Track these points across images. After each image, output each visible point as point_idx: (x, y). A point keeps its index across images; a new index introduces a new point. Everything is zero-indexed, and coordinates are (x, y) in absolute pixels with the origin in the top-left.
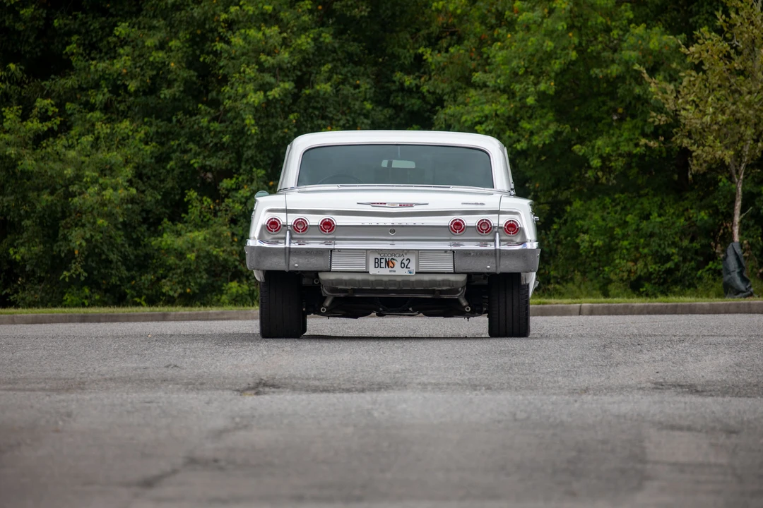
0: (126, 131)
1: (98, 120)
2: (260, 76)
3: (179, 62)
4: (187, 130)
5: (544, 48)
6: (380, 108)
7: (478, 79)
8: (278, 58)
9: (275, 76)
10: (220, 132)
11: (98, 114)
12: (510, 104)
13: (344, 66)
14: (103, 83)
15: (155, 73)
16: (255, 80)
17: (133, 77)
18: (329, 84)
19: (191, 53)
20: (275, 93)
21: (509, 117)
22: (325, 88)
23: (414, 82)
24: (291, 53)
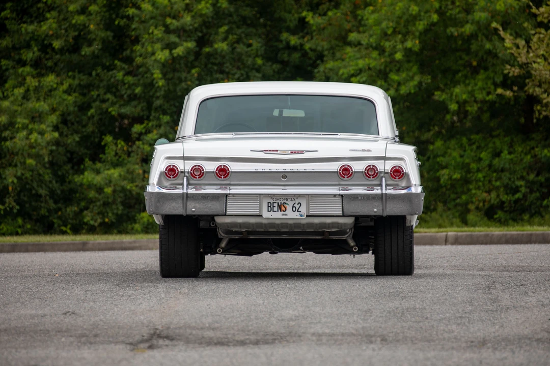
0: (52, 84)
1: (28, 74)
2: (166, 36)
3: (98, 25)
4: (105, 83)
5: (410, 12)
6: (270, 63)
7: (353, 39)
8: (182, 21)
9: (179, 37)
10: (133, 84)
11: (28, 69)
12: (380, 59)
13: (238, 27)
14: (33, 43)
15: (76, 33)
16: (162, 40)
17: (57, 37)
18: (226, 43)
19: (108, 16)
20: (179, 51)
21: (380, 71)
22: (221, 46)
23: (299, 42)
24: (193, 17)
